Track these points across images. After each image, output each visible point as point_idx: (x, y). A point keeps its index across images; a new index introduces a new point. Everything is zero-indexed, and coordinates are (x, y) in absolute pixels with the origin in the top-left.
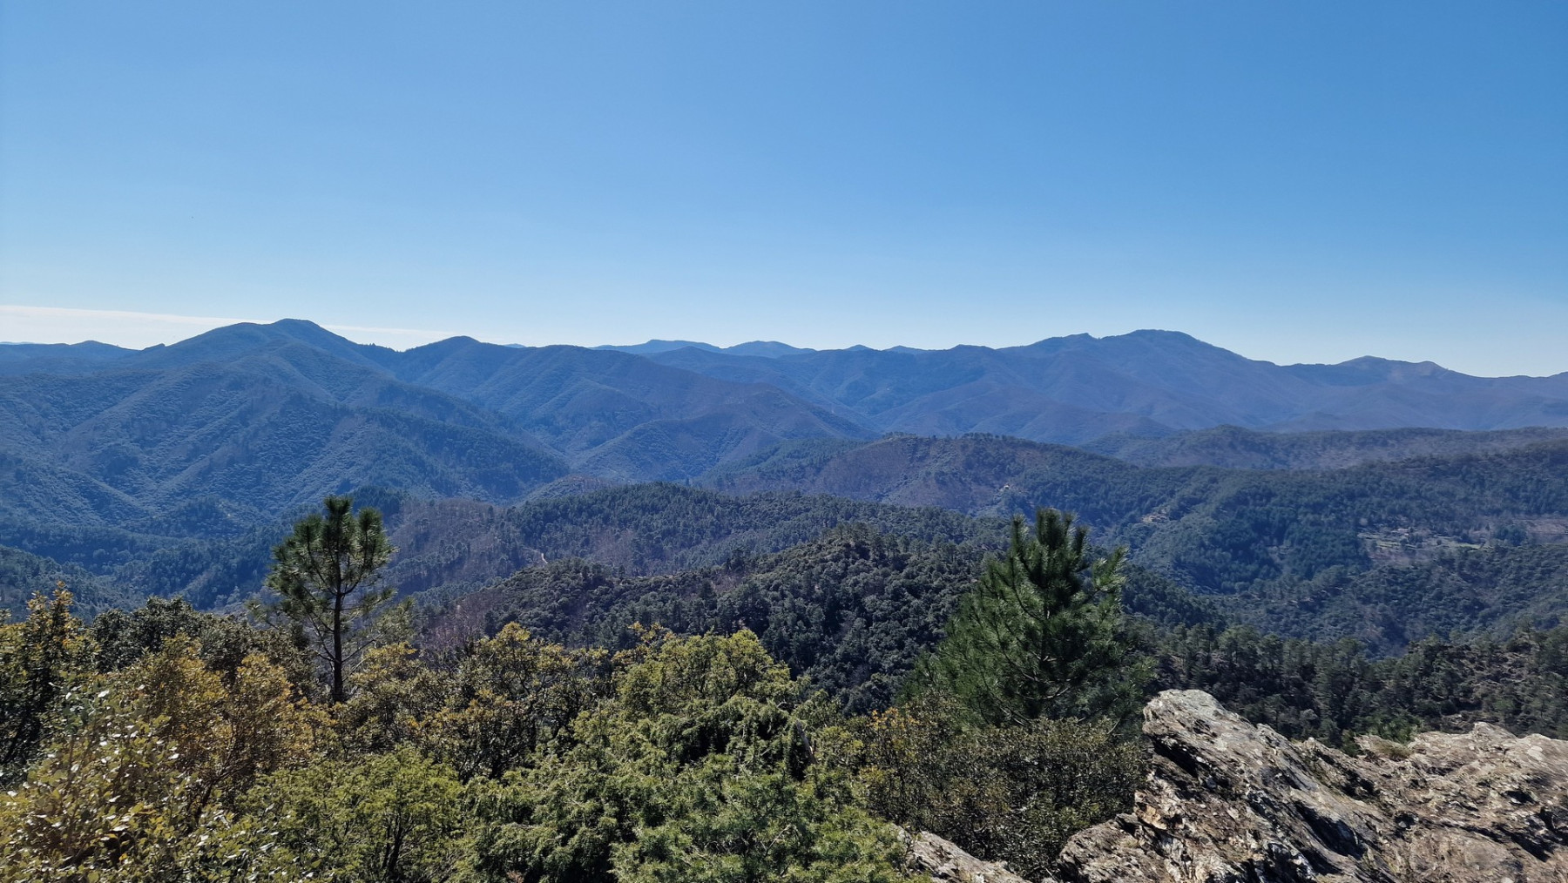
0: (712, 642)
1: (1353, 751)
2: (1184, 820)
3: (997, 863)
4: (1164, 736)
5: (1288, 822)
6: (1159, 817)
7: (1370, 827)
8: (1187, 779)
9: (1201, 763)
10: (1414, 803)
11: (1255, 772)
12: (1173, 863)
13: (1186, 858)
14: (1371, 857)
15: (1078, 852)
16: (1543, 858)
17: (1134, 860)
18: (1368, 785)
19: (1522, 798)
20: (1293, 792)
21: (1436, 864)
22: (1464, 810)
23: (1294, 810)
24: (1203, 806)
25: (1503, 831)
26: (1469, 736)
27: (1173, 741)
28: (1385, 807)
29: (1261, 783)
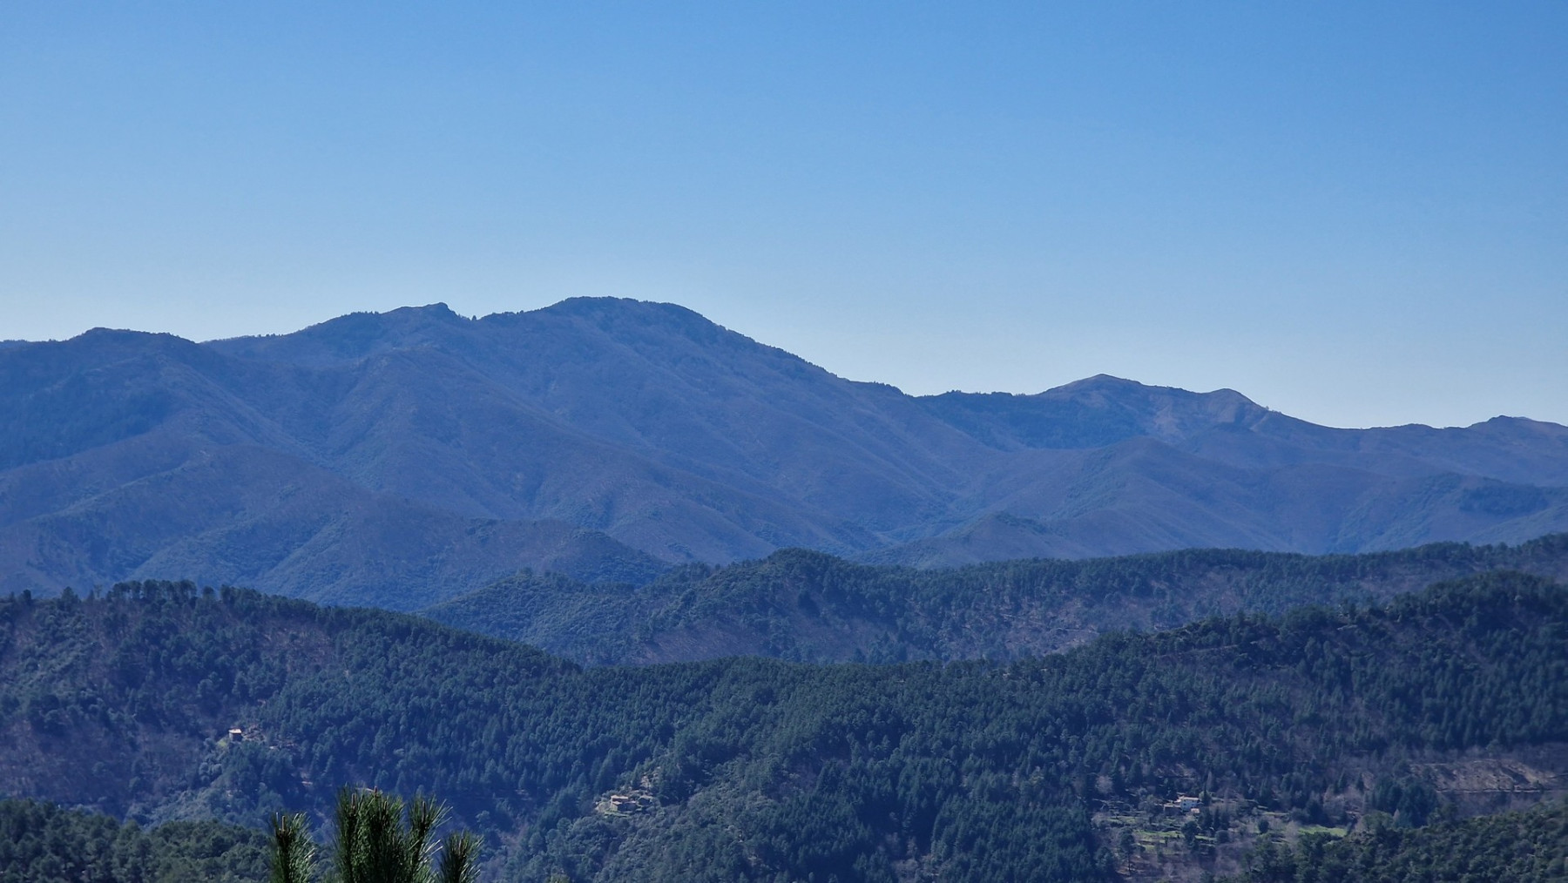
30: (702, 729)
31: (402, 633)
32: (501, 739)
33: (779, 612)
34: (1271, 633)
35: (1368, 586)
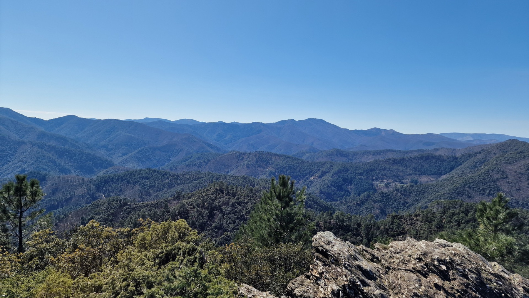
0: (170, 224)
1: (373, 248)
2: (325, 273)
3: (267, 292)
4: (318, 247)
5: (355, 271)
6: (317, 273)
7: (379, 271)
8: (325, 260)
9: (330, 255)
10: (390, 263)
11: (345, 256)
12: (322, 287)
13: (325, 285)
14: (379, 281)
15: (293, 286)
16: (426, 277)
17: (310, 287)
18: (377, 258)
19: (420, 259)
20: (356, 262)
21: (397, 281)
22: (404, 264)
23: (357, 268)
24: (330, 268)
25: (415, 270)
26: (405, 242)
27: (321, 248)
28: (382, 265)
29: (347, 260)
30: (324, 169)
31: (288, 157)
32: (299, 170)
33: (333, 156)
34: (397, 160)
35: (410, 154)
